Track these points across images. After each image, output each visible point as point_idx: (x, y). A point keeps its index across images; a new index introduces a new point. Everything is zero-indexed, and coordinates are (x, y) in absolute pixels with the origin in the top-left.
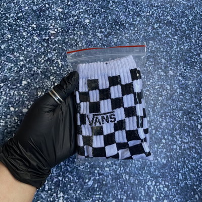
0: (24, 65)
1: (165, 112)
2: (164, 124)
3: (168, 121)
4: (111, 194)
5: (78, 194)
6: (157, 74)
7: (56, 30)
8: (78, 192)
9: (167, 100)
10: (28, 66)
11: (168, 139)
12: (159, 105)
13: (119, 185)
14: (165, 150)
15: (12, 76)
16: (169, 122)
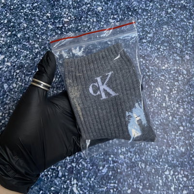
0: (39, 52)
1: (182, 98)
2: (181, 110)
3: (185, 107)
4: (126, 183)
5: (92, 181)
6: (173, 58)
7: (69, 18)
8: (92, 179)
9: (184, 85)
10: (42, 53)
11: (186, 126)
12: (175, 90)
13: (135, 173)
14: (183, 138)
15: (28, 63)
16: (187, 108)
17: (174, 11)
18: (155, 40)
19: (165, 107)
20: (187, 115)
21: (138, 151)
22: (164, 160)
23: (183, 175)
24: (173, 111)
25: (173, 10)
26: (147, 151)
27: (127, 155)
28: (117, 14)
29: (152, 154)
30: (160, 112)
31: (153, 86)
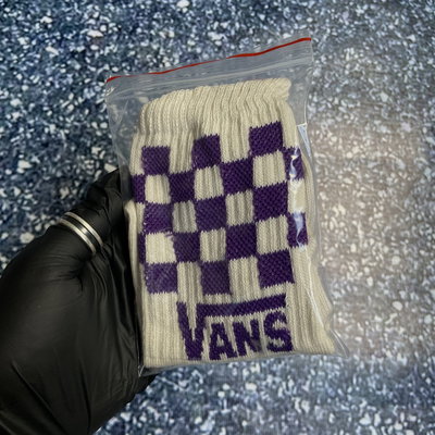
17: (370, 13)
18: (327, 86)
19: (357, 254)
20: (411, 271)
21: (293, 370)
22: (358, 389)
23: (406, 424)
24: (375, 264)
25: (369, 9)
26: (315, 368)
27: (264, 383)
28: (229, 18)
29: (327, 374)
30: (343, 266)
31: (326, 203)
